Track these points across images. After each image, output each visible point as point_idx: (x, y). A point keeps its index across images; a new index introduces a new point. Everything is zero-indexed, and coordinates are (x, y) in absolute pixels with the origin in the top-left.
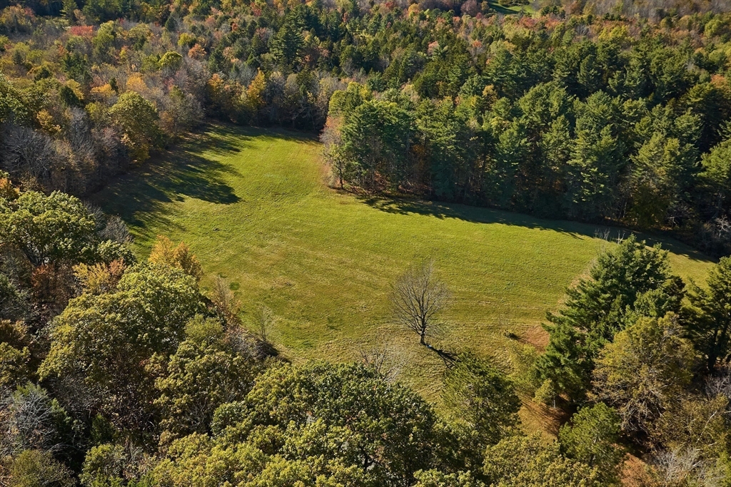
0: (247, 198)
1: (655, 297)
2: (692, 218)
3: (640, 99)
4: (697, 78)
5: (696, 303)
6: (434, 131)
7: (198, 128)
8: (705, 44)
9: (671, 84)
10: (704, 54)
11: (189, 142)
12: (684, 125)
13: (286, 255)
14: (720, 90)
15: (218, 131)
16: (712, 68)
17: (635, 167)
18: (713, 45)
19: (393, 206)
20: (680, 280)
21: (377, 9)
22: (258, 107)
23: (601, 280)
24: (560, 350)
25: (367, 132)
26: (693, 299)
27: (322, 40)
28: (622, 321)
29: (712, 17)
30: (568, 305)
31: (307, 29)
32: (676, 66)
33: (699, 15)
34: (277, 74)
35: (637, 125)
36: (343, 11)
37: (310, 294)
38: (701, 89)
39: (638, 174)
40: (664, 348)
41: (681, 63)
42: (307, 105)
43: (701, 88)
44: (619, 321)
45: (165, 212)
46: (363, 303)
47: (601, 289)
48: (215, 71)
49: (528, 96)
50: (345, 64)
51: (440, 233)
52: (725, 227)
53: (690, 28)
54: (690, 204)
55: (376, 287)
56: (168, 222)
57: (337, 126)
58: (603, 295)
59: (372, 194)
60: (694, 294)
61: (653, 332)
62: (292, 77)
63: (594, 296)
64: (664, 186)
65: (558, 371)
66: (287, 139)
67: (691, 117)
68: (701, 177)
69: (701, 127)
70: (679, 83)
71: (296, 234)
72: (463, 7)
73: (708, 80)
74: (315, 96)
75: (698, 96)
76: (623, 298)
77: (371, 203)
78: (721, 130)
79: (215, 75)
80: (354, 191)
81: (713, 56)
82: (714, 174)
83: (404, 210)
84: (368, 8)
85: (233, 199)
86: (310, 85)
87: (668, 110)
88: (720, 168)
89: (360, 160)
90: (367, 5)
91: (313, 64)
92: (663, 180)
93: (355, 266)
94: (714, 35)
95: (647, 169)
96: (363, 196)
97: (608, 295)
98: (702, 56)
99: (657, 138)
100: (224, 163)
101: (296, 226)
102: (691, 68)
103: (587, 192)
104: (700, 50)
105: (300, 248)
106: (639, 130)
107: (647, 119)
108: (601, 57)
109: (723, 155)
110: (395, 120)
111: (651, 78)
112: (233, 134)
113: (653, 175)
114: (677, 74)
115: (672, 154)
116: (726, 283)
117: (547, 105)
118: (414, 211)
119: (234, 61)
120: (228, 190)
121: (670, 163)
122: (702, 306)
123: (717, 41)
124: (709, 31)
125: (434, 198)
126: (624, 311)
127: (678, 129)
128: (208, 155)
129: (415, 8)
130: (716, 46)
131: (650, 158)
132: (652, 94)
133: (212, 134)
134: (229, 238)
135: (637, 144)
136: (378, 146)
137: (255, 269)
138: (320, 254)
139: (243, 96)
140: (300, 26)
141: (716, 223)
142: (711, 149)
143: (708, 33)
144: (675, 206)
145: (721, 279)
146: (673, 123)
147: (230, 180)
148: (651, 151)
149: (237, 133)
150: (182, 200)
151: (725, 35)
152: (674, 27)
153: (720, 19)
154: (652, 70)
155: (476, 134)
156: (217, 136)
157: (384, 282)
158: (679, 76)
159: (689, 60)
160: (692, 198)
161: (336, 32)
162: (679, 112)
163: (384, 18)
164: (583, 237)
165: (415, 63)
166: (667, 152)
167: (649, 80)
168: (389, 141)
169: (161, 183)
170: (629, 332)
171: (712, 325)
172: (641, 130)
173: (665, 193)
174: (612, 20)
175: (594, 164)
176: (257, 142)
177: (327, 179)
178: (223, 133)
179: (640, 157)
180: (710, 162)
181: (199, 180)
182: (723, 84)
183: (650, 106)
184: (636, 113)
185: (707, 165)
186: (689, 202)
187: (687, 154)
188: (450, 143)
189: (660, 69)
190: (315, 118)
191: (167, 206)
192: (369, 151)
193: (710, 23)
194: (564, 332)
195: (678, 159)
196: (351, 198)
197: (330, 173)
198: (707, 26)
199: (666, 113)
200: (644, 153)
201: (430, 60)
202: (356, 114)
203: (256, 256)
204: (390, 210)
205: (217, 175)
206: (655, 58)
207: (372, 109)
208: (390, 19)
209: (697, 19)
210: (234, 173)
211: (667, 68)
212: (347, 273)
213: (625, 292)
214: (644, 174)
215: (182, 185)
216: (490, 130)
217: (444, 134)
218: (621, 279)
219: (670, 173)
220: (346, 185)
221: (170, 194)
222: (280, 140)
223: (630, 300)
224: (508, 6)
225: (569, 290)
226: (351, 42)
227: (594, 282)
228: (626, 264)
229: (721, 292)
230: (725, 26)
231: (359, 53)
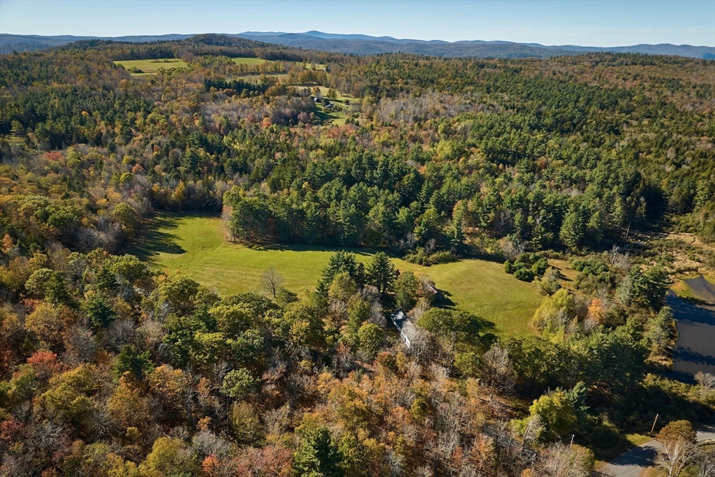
0: (189, 250)
2: (394, 240)
6: (277, 211)
7: (151, 215)
11: (148, 224)
13: (216, 273)
14: (422, 175)
15: (161, 216)
19: (261, 248)
21: (243, 123)
22: (182, 200)
25: (245, 214)
27: (212, 154)
29: (442, 121)
31: (201, 147)
32: (401, 164)
34: (191, 182)
36: (220, 125)
37: (229, 286)
42: (210, 198)
43: (408, 177)
45: (153, 260)
46: (251, 287)
48: (153, 182)
49: (322, 189)
50: (228, 170)
51: (283, 258)
52: (403, 243)
53: (431, 127)
55: (255, 281)
56: (157, 265)
57: (229, 211)
59: (251, 242)
62: (199, 182)
64: (380, 228)
66: (201, 217)
71: (217, 264)
72: (299, 116)
74: (214, 193)
75: (408, 180)
77: (250, 247)
78: (418, 197)
79: (155, 185)
80: (241, 242)
82: (401, 221)
83: (266, 249)
84: (236, 122)
85: (182, 251)
86: (210, 186)
88: (402, 218)
89: (243, 228)
90: (236, 119)
91: (209, 172)
93: (246, 274)
95: (372, 221)
96: (246, 244)
98: (418, 155)
100: (172, 234)
101: (217, 261)
103: (346, 233)
105: (221, 270)
107: (373, 198)
108: (364, 161)
109: (403, 212)
110: (258, 208)
112: (170, 217)
117: (330, 194)
118: (271, 249)
119: (163, 174)
120: (179, 247)
121: (382, 217)
123: (443, 138)
124: (440, 130)
125: (280, 242)
128: (161, 230)
129: (267, 120)
133: (158, 218)
134: (187, 269)
135: (368, 210)
136: (251, 219)
137: (204, 280)
138: (230, 271)
139: (173, 196)
140: (196, 144)
141: (399, 242)
143: (439, 132)
146: (387, 199)
147: (178, 242)
149: (172, 216)
150: (158, 254)
152: (422, 128)
153: (447, 122)
155: (297, 211)
156: (161, 219)
157: (258, 279)
158: (402, 169)
160: (394, 232)
161: (220, 148)
163: (248, 131)
165: (268, 166)
166: (380, 213)
168: (256, 217)
169: (144, 247)
172: (371, 203)
173: (380, 231)
174: (386, 126)
175: (348, 221)
176: (185, 220)
177: (227, 237)
178: (165, 217)
179: (370, 216)
180: (399, 215)
181: (163, 244)
182: (425, 171)
185: (398, 217)
187: (388, 213)
188: (284, 216)
190: (215, 205)
191: (153, 257)
192: (247, 223)
196: (240, 246)
197: (229, 235)
198: (439, 126)
201: (277, 164)
202: (239, 206)
203: (202, 275)
204: (260, 250)
205: (170, 240)
207: (246, 203)
208: (251, 133)
209: (434, 123)
210: (179, 239)
211: (396, 166)
212: (243, 277)
215: (155, 247)
216: (302, 209)
217: (282, 213)
219: (383, 222)
220: (237, 240)
221: (152, 252)
222: (197, 218)
224: (328, 113)
226: (229, 155)
229: (375, 266)
231: (235, 163)
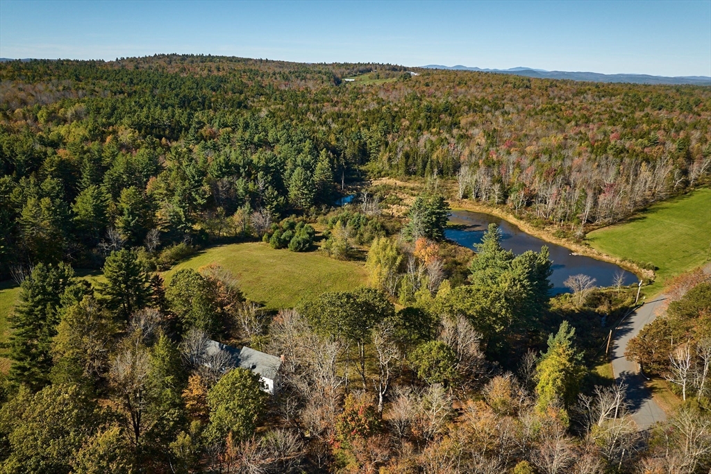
1: (71, 291)
2: (83, 250)
3: (6, 176)
4: (45, 154)
5: (104, 293)
8: (43, 129)
9: (27, 161)
10: (44, 136)
12: (49, 187)
14: (67, 160)
16: (55, 145)
17: (23, 226)
18: (49, 129)
20: (87, 282)
23: (30, 300)
24: (21, 359)
26: (101, 291)
28: (57, 317)
29: (40, 108)
30: (13, 328)
32: (25, 147)
33: (29, 108)
35: (11, 195)
38: (52, 162)
39: (28, 230)
40: (92, 319)
41: (28, 144)
43: (52, 160)
44: (55, 318)
47: (33, 306)
52: (107, 247)
53: (25, 118)
54: (78, 242)
58: (37, 309)
60: (100, 288)
61: (80, 313)
63: (30, 313)
64: (52, 234)
65: (26, 373)
67: (52, 181)
68: (76, 220)
69: (62, 187)
70: (33, 159)
73: (55, 153)
75: (52, 166)
76: (51, 304)
78: (79, 187)
81: (52, 136)
82: (85, 216)
87: (32, 180)
88: (87, 211)
92: (50, 229)
94: (47, 121)
95: (33, 225)
97: (40, 307)
98: (43, 138)
99: (31, 201)
102: (38, 147)
104: (40, 133)
106: (14, 199)
107: (17, 189)
109: (85, 201)
111: (8, 160)
113: (41, 229)
114: (29, 153)
115: (48, 209)
116: (116, 272)
121: (50, 216)
122: (109, 293)
123: (51, 125)
124: (42, 119)
126: (56, 311)
127: (45, 192)
130: (52, 129)
131: (32, 217)
132: (15, 172)
135: (17, 210)
141: (100, 247)
142: (75, 199)
143: (42, 120)
144: (67, 246)
145: (111, 271)
146: (40, 188)
148: (31, 211)
151: (56, 121)
152: (12, 119)
153: (47, 109)
154: (6, 153)
158: (31, 154)
159: (34, 142)
160: (77, 237)
162: (41, 179)
164: (4, 291)
166: (44, 209)
167: (7, 162)
170: (65, 319)
171: (119, 302)
172: (16, 198)
173: (55, 239)
179: (24, 218)
180: (78, 208)
182: (67, 155)
183: (17, 180)
184: (6, 187)
185: (77, 210)
186: (76, 241)
187: (60, 206)
189: (12, 151)
193: (40, 113)
194: (19, 345)
195: (55, 211)
198: (39, 115)
199: (32, 182)
200: (26, 213)
206: (5, 144)
209: (28, 111)
211: (18, 150)
213: (51, 300)
214: (33, 230)
218: (44, 292)
219: (54, 223)
223: (56, 302)
225: (9, 319)
227: (26, 303)
228: (43, 282)
229: (115, 279)
230: (53, 114)
